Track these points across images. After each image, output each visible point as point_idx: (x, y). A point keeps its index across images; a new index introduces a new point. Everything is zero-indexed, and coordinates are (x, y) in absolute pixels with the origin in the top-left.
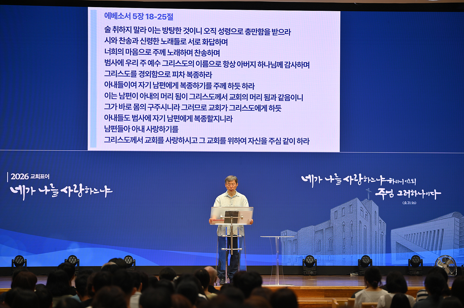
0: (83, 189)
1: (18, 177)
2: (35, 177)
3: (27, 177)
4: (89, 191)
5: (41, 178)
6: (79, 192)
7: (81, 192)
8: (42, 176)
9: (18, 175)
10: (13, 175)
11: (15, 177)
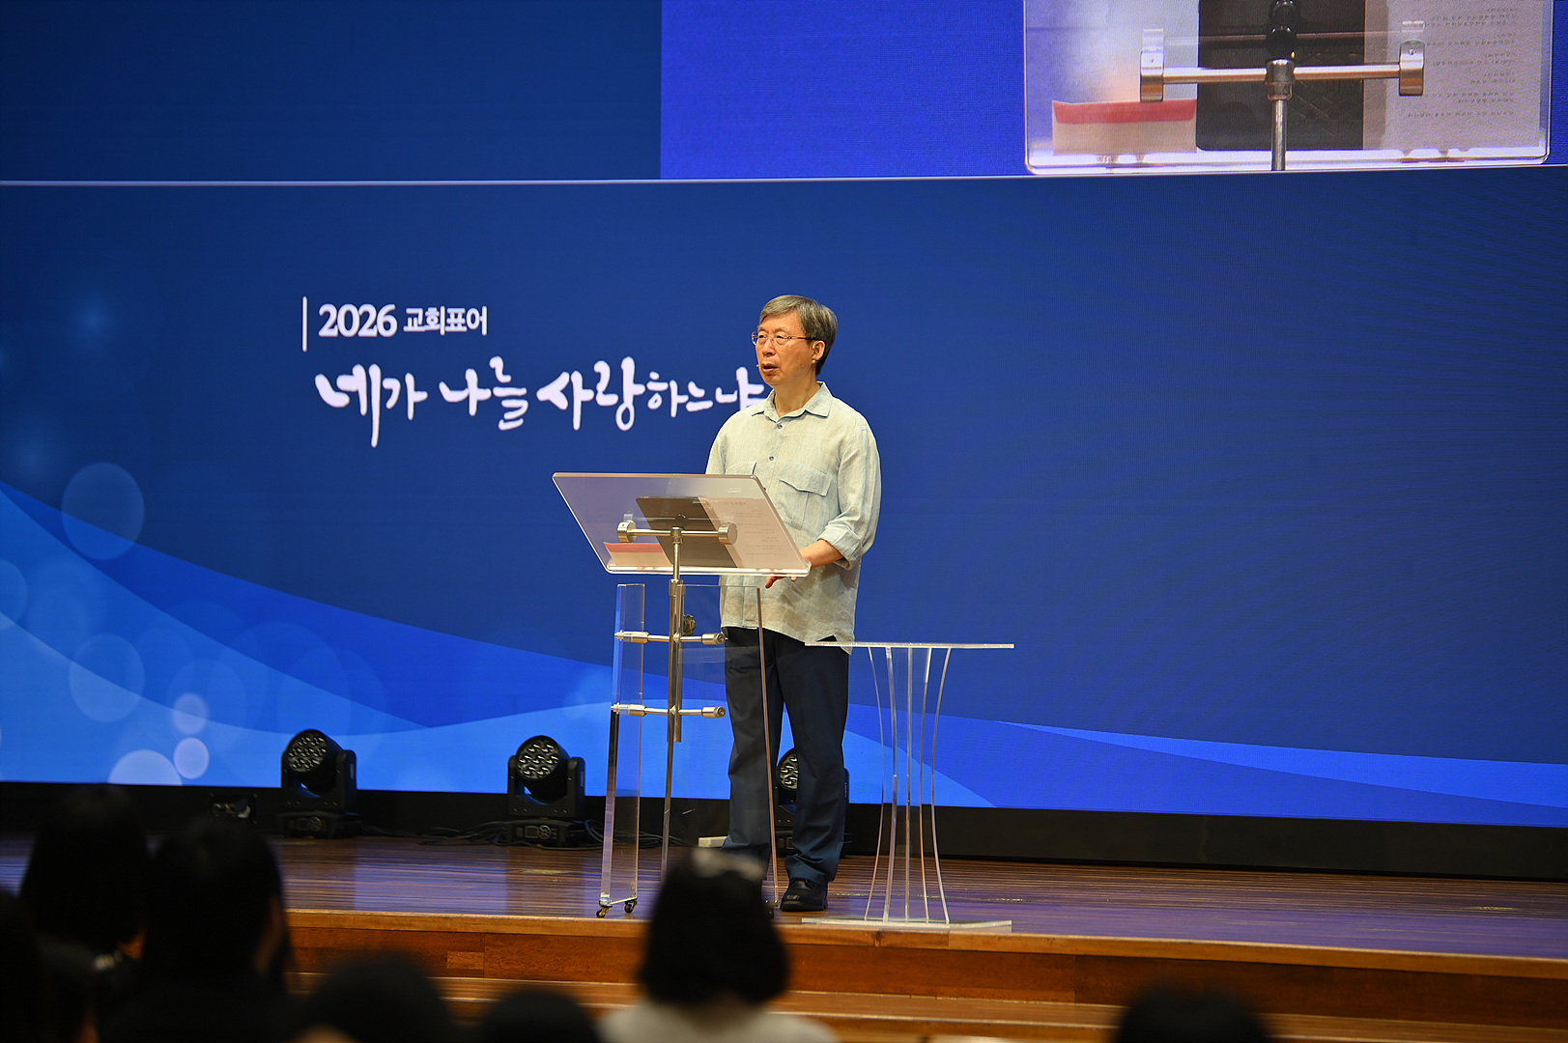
0: (640, 389)
1: (348, 325)
2: (425, 323)
3: (387, 326)
4: (666, 395)
5: (453, 328)
6: (621, 401)
7: (628, 403)
8: (456, 316)
9: (349, 316)
10: (327, 315)
11: (338, 321)
